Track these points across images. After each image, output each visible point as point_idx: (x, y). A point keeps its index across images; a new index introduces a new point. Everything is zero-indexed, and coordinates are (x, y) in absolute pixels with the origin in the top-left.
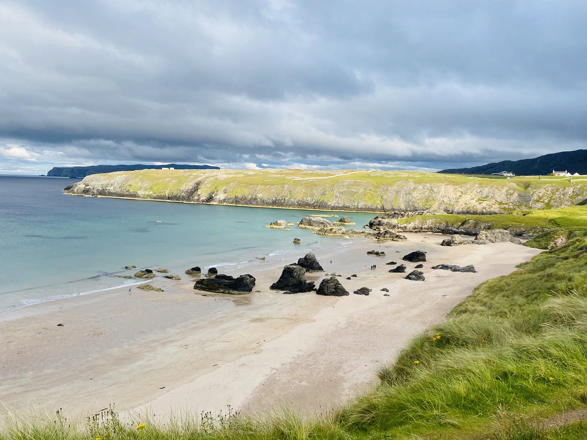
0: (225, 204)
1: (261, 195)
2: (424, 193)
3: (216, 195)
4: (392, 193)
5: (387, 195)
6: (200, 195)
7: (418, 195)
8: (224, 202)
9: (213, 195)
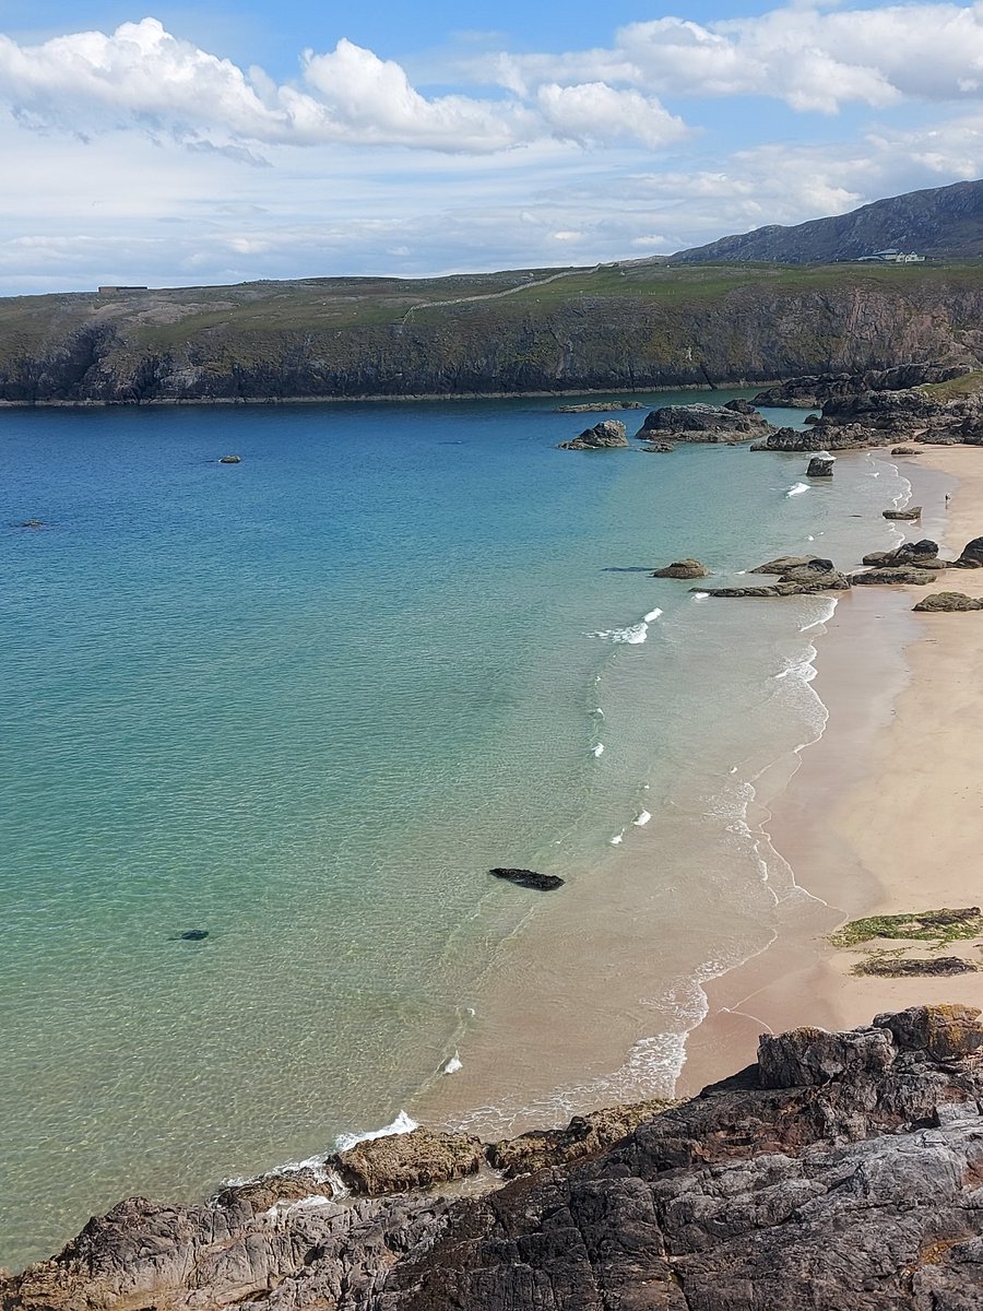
0: (204, 400)
1: (323, 362)
2: (807, 319)
3: (167, 372)
4: (723, 327)
5: (709, 334)
6: (109, 375)
7: (792, 325)
8: (200, 392)
9: (158, 373)
